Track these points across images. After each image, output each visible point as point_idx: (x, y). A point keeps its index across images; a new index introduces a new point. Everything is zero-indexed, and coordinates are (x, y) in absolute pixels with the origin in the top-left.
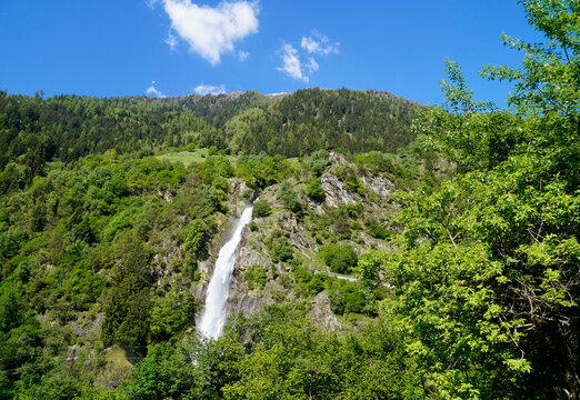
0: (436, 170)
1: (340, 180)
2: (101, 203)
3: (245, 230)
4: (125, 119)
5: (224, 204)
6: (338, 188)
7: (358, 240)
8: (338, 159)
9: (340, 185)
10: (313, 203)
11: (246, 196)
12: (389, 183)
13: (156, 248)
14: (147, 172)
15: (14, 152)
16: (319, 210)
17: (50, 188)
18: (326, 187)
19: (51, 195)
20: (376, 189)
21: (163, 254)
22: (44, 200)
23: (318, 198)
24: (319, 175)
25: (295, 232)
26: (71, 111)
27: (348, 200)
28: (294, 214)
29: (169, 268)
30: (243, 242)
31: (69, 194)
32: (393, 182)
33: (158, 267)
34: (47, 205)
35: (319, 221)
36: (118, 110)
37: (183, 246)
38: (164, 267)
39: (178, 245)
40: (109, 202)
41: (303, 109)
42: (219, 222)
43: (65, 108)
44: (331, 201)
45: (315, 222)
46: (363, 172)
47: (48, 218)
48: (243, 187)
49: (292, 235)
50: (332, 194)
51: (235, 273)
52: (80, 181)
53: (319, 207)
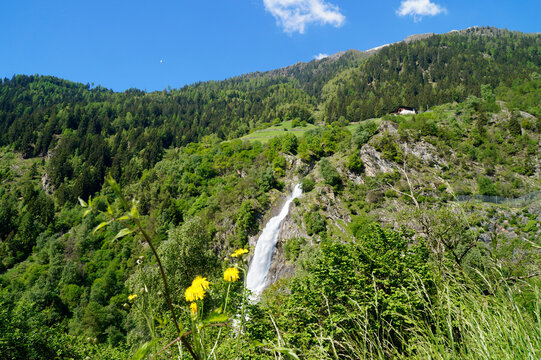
0: (491, 124)
1: (378, 150)
2: (191, 186)
3: (291, 204)
4: (233, 100)
5: (280, 181)
6: (376, 158)
7: (389, 208)
8: (386, 127)
9: (378, 155)
10: (352, 175)
11: (301, 171)
12: (431, 146)
13: (218, 227)
14: (230, 154)
15: (138, 148)
16: (359, 181)
17: (155, 177)
18: (365, 159)
19: (154, 184)
20: (417, 154)
21: (223, 232)
22: (149, 189)
23: (358, 170)
24: (360, 147)
25: (332, 205)
26: (191, 100)
27: (385, 169)
28: (332, 188)
29: (227, 243)
30: (288, 217)
31: (167, 181)
32: (434, 145)
33: (219, 243)
34: (151, 193)
35: (358, 192)
36: (229, 92)
37: (237, 224)
38: (223, 242)
39: (234, 223)
40: (198, 185)
41: (387, 66)
42: (273, 199)
43: (186, 98)
44: (370, 172)
45: (353, 193)
46: (405, 139)
47: (152, 202)
48: (299, 163)
49: (329, 207)
50: (370, 164)
51: (278, 245)
52: (177, 169)
53: (359, 178)
